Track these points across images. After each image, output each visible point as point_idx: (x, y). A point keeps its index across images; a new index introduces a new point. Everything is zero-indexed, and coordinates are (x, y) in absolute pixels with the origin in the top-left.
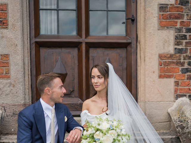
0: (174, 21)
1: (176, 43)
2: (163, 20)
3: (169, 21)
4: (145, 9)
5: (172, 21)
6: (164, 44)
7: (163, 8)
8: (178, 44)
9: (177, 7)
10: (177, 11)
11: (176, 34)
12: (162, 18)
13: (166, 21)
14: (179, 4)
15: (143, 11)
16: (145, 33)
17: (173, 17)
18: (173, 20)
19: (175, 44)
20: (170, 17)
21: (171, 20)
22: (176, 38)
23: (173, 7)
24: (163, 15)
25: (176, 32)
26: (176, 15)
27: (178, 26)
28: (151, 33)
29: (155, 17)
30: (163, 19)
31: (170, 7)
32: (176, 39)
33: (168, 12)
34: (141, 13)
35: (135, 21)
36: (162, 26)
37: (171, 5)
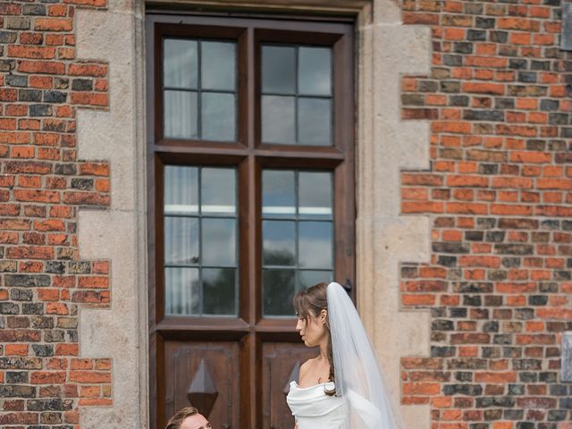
0: (429, 295)
1: (433, 336)
2: (409, 293)
3: (419, 296)
4: (373, 271)
5: (425, 295)
6: (411, 339)
7: (407, 269)
8: (437, 338)
9: (435, 269)
10: (435, 276)
11: (434, 319)
12: (405, 289)
13: (414, 296)
14: (438, 263)
15: (369, 275)
16: (374, 317)
17: (426, 286)
18: (427, 293)
19: (432, 339)
20: (422, 286)
21: (423, 293)
22: (434, 326)
23: (427, 269)
24: (407, 283)
25: (433, 316)
26: (433, 283)
27: (438, 304)
28: (385, 317)
29: (392, 287)
30: (408, 290)
31: (421, 269)
32: (432, 329)
33: (417, 277)
34: (365, 278)
35: (352, 292)
36: (408, 304)
37: (423, 264)
